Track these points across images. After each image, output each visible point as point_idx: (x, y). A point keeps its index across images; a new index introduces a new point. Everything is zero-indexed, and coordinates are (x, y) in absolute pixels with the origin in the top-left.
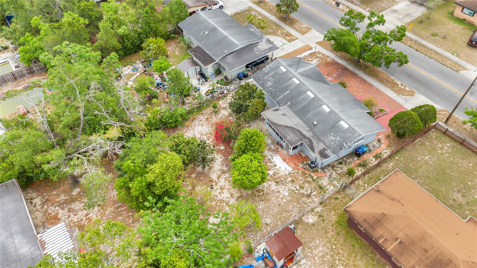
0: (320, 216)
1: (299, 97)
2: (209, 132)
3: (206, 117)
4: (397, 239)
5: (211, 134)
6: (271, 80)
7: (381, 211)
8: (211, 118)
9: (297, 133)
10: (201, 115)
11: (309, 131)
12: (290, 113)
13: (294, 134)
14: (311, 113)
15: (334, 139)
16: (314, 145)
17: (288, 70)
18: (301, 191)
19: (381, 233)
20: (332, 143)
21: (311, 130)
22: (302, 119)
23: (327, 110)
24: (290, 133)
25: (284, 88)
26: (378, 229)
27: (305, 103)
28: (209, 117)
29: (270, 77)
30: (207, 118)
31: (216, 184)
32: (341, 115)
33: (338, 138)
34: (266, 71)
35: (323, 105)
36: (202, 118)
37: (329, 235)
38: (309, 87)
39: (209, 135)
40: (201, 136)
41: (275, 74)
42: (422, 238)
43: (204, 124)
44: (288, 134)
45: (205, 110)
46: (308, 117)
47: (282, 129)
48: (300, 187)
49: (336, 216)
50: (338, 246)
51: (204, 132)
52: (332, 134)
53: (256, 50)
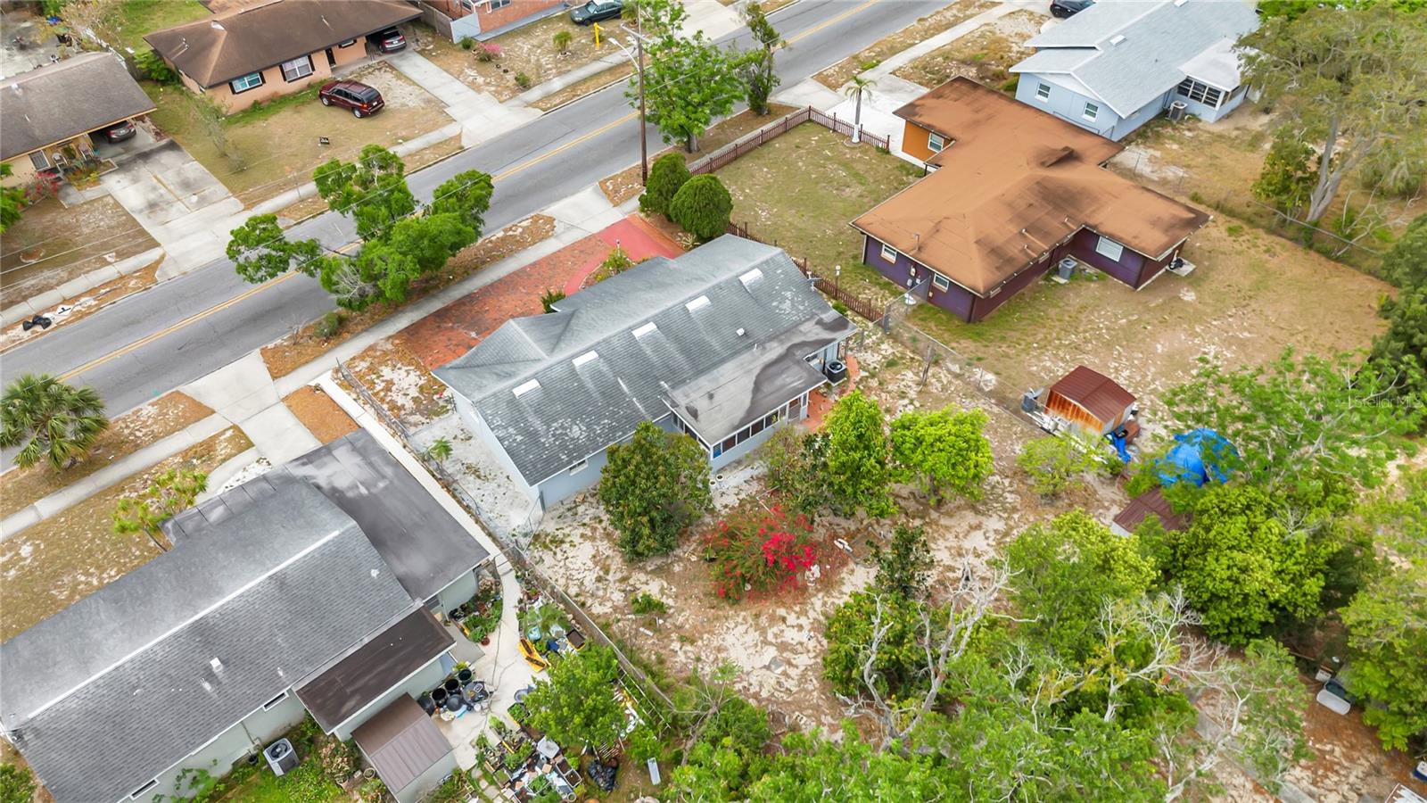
0: (969, 364)
1: (645, 359)
2: (750, 620)
3: (676, 646)
4: (1021, 233)
5: (757, 616)
6: (562, 427)
8: (681, 627)
9: (773, 369)
10: (669, 664)
11: (764, 348)
12: (705, 383)
13: (782, 373)
14: (708, 339)
15: (788, 302)
16: (811, 339)
17: (535, 376)
18: (912, 394)
19: (1016, 251)
20: (801, 308)
21: (762, 344)
22: (723, 361)
23: (703, 301)
24: (779, 382)
25: (603, 393)
26: (1011, 254)
27: (672, 348)
28: (674, 636)
29: (549, 427)
30: (683, 640)
31: (951, 569)
32: (723, 277)
33: (789, 294)
34: (519, 438)
35: (685, 309)
36: (681, 657)
37: (1012, 352)
38: (620, 329)
39: (763, 620)
40: (771, 644)
41: (538, 411)
43: (715, 644)
44: (784, 386)
45: (645, 656)
46: (716, 344)
47: (768, 399)
48: (903, 398)
49: (962, 341)
50: (1030, 339)
51: (754, 636)
52: (775, 304)
53: (363, 490)
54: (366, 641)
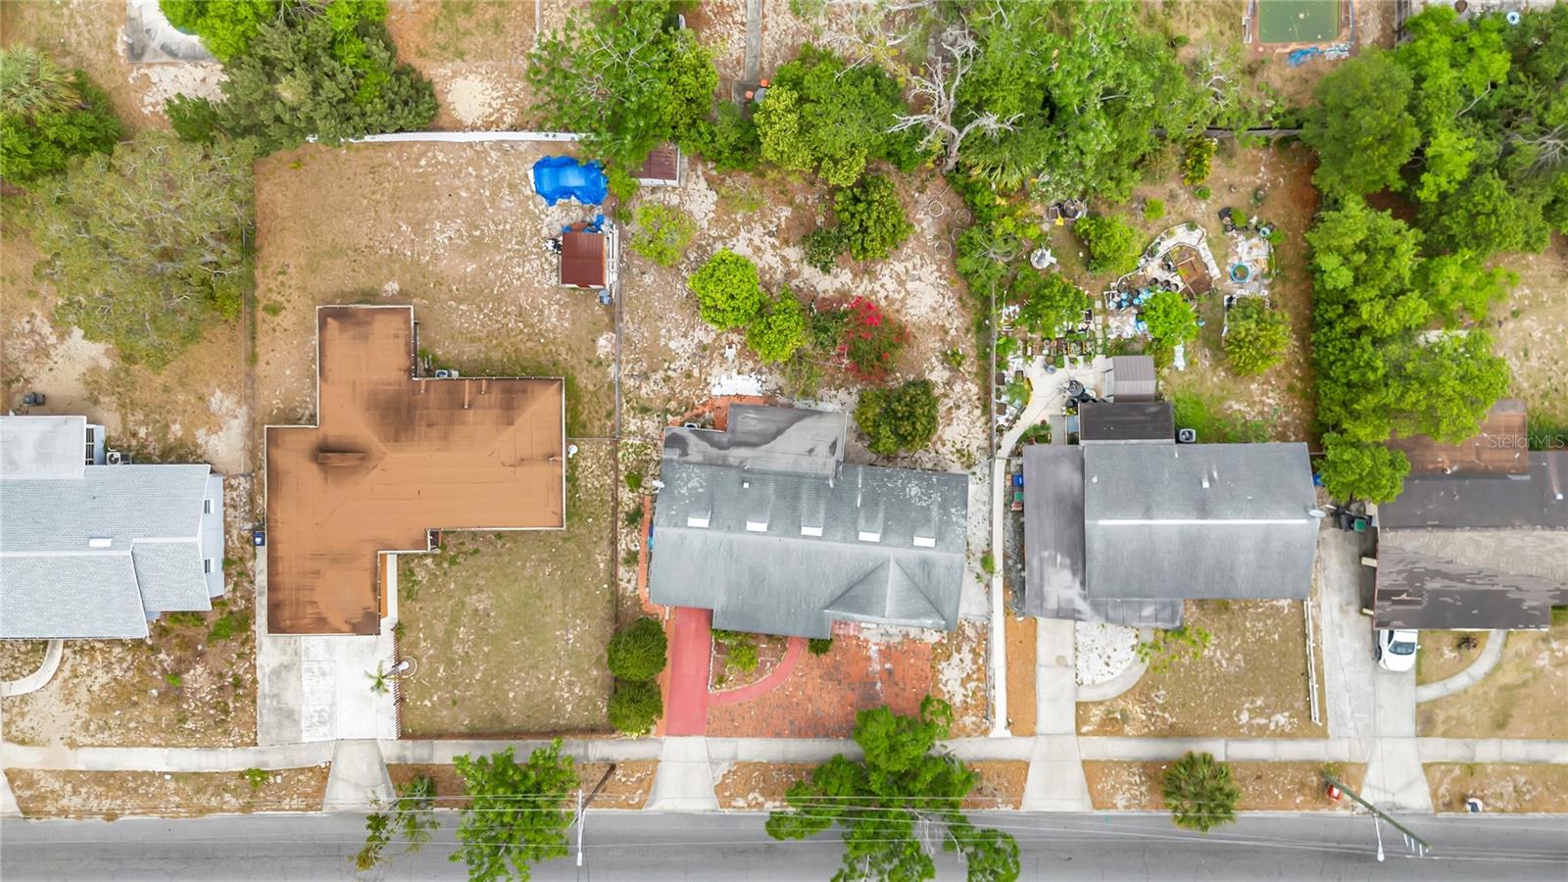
0: (601, 363)
1: (829, 510)
2: (904, 311)
3: (953, 332)
4: (470, 407)
5: (898, 311)
6: (920, 499)
7: (518, 422)
8: (942, 340)
9: (753, 439)
10: (965, 325)
11: (741, 463)
12: (805, 466)
13: (751, 432)
14: (773, 497)
15: (690, 486)
16: (705, 444)
17: (913, 546)
18: (661, 374)
19: (493, 396)
20: (684, 475)
21: (740, 467)
22: (777, 474)
23: (751, 526)
24: (760, 427)
25: (877, 505)
26: (500, 396)
27: (804, 505)
28: (949, 338)
29: (928, 505)
30: (946, 332)
31: (773, 246)
32: (718, 535)
33: (684, 491)
34: (953, 510)
35: (769, 528)
36: (956, 323)
37: (563, 350)
38: (829, 543)
39: (897, 306)
40: (906, 290)
41: (928, 520)
42: (445, 437)
43: (933, 315)
44: (761, 421)
45: (973, 340)
46: (772, 488)
47: (780, 419)
48: (669, 377)
49: (583, 386)
50: (540, 348)
51: (910, 302)
52: (701, 490)
53: (1059, 558)
54: (1123, 442)
